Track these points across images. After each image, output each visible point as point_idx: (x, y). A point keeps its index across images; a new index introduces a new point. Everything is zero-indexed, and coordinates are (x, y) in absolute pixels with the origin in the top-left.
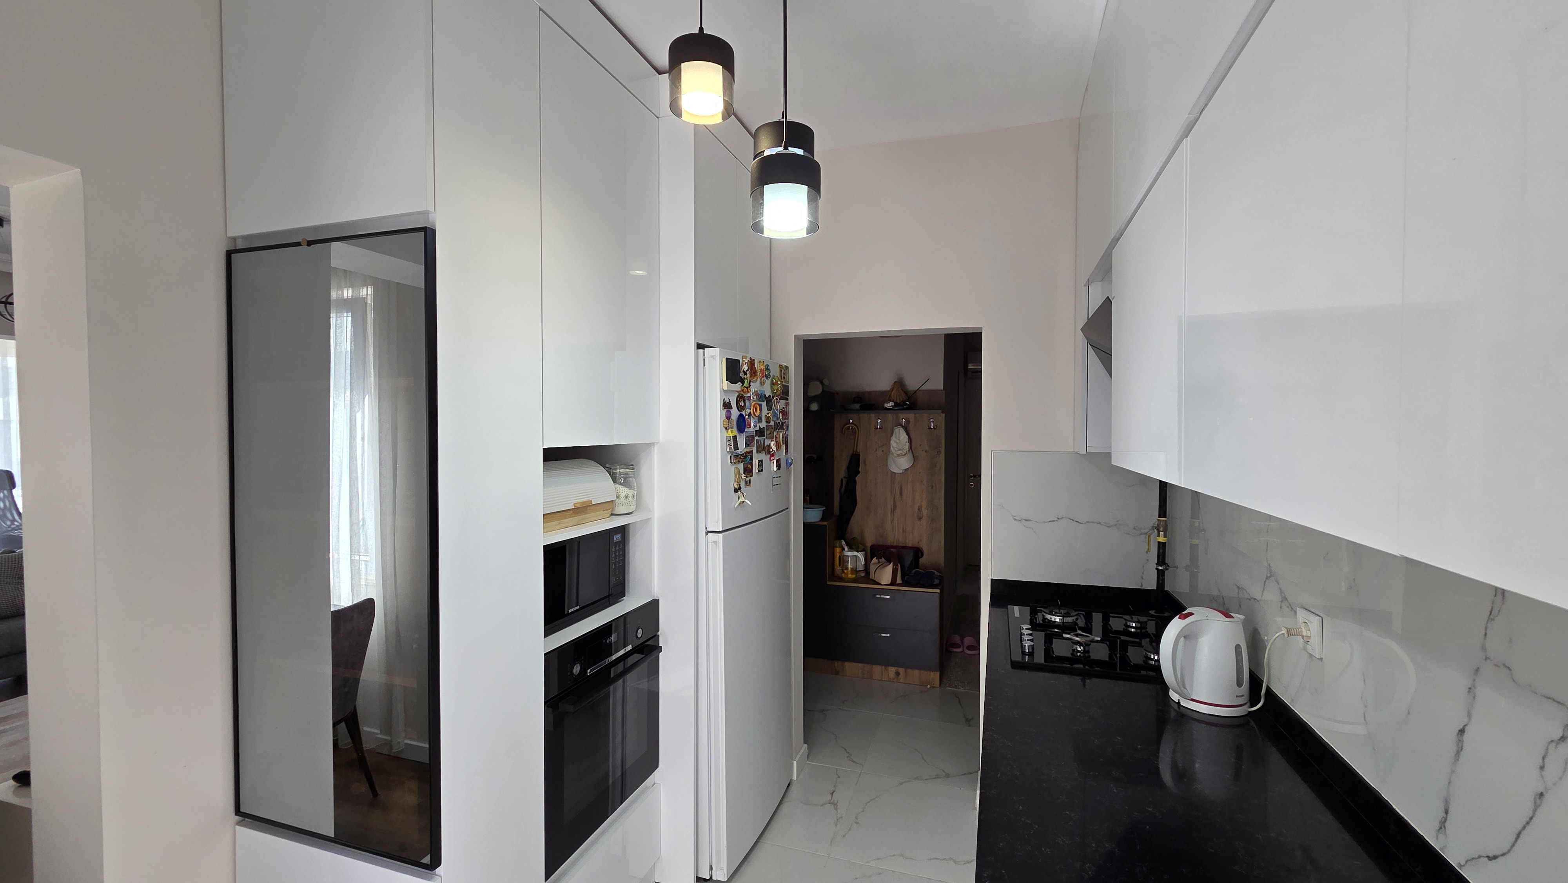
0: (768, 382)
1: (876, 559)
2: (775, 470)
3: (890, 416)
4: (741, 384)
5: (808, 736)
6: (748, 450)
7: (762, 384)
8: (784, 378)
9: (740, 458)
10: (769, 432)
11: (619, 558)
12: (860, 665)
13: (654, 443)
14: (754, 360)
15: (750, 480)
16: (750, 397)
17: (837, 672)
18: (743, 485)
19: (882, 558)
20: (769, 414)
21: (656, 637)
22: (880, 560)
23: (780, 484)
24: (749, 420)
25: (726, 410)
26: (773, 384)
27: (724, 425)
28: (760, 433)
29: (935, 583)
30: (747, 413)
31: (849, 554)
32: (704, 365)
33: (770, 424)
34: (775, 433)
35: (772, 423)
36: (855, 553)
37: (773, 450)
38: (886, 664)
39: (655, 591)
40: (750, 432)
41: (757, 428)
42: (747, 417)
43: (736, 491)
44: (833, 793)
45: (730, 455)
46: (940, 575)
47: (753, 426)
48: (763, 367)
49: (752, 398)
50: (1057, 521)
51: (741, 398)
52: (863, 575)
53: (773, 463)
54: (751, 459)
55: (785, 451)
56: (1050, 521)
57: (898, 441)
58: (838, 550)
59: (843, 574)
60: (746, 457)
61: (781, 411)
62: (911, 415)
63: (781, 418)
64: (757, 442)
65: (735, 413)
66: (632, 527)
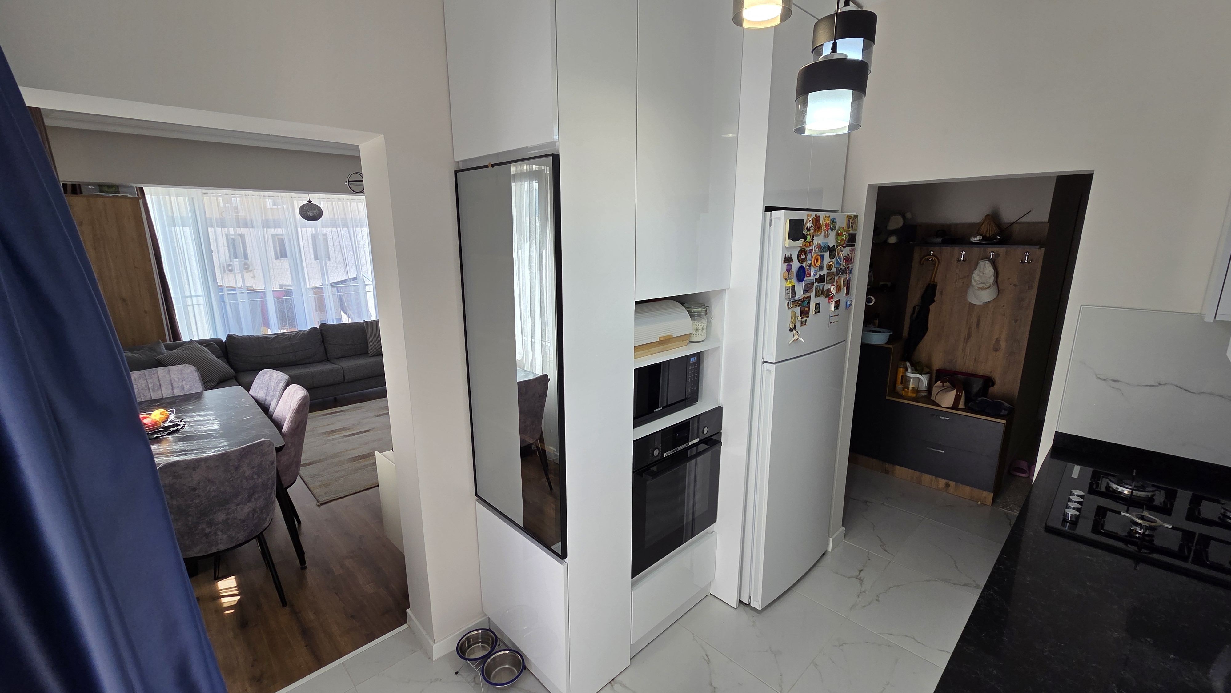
0: (832, 234)
1: (941, 382)
2: (833, 310)
3: (976, 250)
4: (804, 240)
5: (845, 522)
6: (806, 296)
7: (826, 236)
8: (852, 227)
9: (797, 303)
10: (829, 278)
11: (694, 374)
12: (910, 470)
13: (725, 289)
14: (819, 216)
15: (806, 321)
16: (812, 250)
17: (887, 472)
18: (798, 325)
19: (948, 382)
20: (831, 263)
21: (719, 433)
22: (945, 384)
23: (837, 322)
24: (810, 270)
25: (786, 264)
26: (838, 235)
27: (784, 276)
28: (821, 279)
29: (1002, 414)
30: (807, 264)
31: (912, 375)
32: (770, 225)
33: (832, 271)
34: (836, 278)
35: (834, 270)
36: (919, 376)
37: (832, 293)
38: (937, 474)
39: (721, 400)
40: (809, 281)
41: (818, 276)
42: (808, 267)
43: (791, 330)
44: (861, 571)
45: (788, 301)
46: (1009, 407)
47: (813, 274)
48: (828, 222)
49: (814, 251)
50: (1157, 386)
51: (802, 251)
52: (924, 394)
53: (832, 304)
54: (809, 303)
55: (845, 292)
56: (1147, 386)
57: (982, 274)
58: (901, 370)
59: (903, 392)
60: (804, 301)
61: (845, 257)
62: (1002, 250)
63: (844, 264)
64: (816, 288)
65: (795, 265)
66: (705, 353)
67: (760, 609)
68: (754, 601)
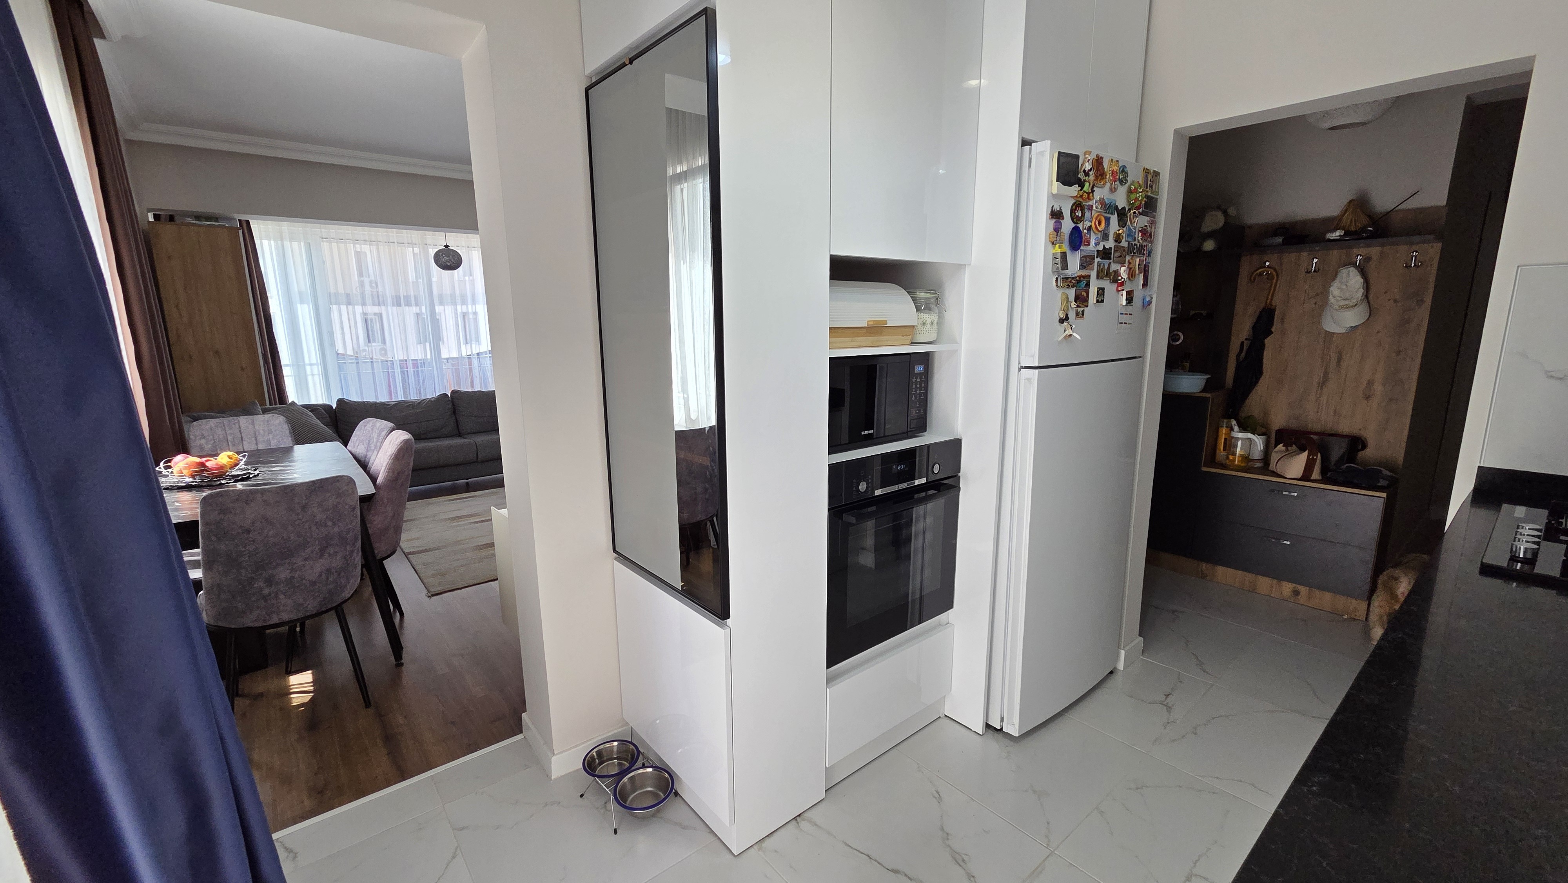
0: (1122, 190)
1: (1283, 446)
2: (1124, 303)
3: (1335, 254)
4: (1080, 188)
5: (1144, 631)
6: (1083, 274)
7: (1113, 190)
8: (1151, 187)
9: (1071, 281)
10: (1117, 254)
11: (920, 390)
12: (1239, 572)
13: (965, 265)
14: (1102, 158)
15: (1083, 312)
16: (1092, 206)
17: (1204, 576)
18: (1072, 315)
19: (1294, 445)
20: (1120, 232)
21: (956, 477)
22: (1289, 448)
23: (1129, 324)
24: (1089, 236)
25: (1054, 220)
26: (1130, 191)
27: (1050, 238)
28: (1105, 254)
29: (1380, 484)
30: (1085, 226)
31: (1240, 435)
32: (1030, 166)
33: (1121, 244)
34: (1128, 258)
35: (1124, 244)
36: (1250, 435)
37: (1122, 278)
38: (1280, 576)
39: (959, 429)
40: (1089, 251)
41: (1101, 248)
42: (1085, 231)
43: (1062, 321)
44: (1169, 695)
45: (1057, 276)
46: (1392, 476)
47: (1093, 245)
48: (1115, 168)
49: (1094, 208)
51: (1077, 205)
52: (1258, 465)
53: (1122, 295)
54: (1088, 285)
55: (1142, 282)
57: (1344, 287)
58: (1224, 431)
59: (1227, 461)
60: (1079, 282)
61: (1140, 229)
62: (1373, 248)
63: (1139, 238)
64: (1099, 265)
65: (1067, 225)
66: (936, 353)
67: (1017, 736)
68: (1007, 724)
